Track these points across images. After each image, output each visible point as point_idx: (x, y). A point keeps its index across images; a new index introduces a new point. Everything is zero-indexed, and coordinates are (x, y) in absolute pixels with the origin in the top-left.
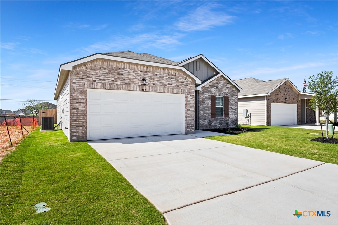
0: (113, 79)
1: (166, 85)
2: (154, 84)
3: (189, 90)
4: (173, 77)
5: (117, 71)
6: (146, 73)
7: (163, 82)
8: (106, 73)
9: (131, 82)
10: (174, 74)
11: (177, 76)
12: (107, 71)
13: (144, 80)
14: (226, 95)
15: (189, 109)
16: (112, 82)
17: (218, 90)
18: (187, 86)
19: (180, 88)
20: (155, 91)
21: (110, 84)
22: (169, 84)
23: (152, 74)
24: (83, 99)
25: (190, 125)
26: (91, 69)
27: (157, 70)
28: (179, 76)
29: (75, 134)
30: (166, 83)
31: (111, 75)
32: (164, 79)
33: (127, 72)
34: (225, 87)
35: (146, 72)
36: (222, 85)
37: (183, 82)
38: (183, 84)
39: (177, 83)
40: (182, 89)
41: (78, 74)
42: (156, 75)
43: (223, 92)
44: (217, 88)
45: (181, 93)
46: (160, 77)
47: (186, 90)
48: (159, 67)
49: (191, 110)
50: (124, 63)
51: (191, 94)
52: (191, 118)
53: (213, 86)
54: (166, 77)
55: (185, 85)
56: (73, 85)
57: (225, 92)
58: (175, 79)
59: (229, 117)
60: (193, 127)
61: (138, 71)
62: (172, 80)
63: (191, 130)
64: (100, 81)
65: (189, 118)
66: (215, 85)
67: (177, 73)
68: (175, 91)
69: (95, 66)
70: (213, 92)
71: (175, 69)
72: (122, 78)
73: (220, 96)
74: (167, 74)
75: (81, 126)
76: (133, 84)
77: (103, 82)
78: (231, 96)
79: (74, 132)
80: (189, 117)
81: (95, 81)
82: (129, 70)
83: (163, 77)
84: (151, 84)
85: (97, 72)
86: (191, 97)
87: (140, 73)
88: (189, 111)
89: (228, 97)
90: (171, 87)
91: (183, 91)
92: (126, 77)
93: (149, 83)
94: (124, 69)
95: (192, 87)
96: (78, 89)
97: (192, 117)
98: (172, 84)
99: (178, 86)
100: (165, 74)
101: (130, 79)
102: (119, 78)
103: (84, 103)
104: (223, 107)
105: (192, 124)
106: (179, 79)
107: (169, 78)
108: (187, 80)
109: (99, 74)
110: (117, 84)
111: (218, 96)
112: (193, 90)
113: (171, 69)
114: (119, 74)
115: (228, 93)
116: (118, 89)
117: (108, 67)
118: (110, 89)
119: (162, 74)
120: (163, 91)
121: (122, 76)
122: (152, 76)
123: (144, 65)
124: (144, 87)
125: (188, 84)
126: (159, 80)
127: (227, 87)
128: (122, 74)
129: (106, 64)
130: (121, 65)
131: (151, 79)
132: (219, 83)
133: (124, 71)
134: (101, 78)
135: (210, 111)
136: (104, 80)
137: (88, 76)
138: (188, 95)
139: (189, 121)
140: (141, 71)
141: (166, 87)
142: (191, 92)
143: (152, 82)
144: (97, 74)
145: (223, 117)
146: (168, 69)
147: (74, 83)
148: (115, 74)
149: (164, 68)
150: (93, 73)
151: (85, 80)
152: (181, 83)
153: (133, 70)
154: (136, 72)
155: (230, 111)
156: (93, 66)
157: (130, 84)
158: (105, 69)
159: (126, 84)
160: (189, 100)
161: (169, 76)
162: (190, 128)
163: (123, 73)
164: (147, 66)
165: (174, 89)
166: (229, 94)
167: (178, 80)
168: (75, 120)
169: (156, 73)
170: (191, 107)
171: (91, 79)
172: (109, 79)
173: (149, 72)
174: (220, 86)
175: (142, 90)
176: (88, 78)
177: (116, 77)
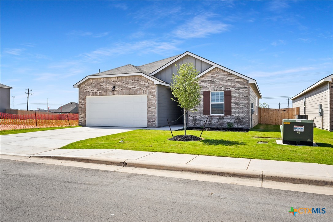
0: (97, 89)
1: (130, 89)
2: (122, 89)
3: (150, 91)
4: (136, 82)
5: (99, 84)
6: (116, 83)
7: (128, 87)
8: (94, 86)
9: (107, 90)
10: (137, 79)
11: (139, 80)
12: (95, 85)
13: (114, 87)
14: (227, 88)
15: (150, 106)
16: (97, 91)
17: (214, 84)
18: (149, 87)
19: (142, 89)
20: (123, 94)
21: (96, 93)
22: (133, 88)
23: (120, 82)
24: (84, 102)
25: (152, 121)
26: (87, 85)
27: (124, 79)
28: (141, 80)
29: (80, 122)
30: (130, 87)
31: (96, 87)
32: (129, 84)
33: (105, 83)
34: (225, 80)
35: (116, 81)
36: (221, 78)
37: (145, 85)
38: (145, 86)
39: (139, 86)
40: (143, 91)
41: (82, 89)
42: (123, 82)
43: (221, 86)
44: (213, 82)
45: (143, 94)
46: (126, 83)
47: (148, 91)
48: (125, 77)
49: (152, 107)
50: (103, 78)
51: (152, 94)
52: (152, 115)
53: (206, 81)
54: (131, 82)
55: (147, 87)
56: (80, 95)
57: (225, 86)
58: (138, 83)
59: (232, 114)
60: (154, 122)
61: (111, 82)
62: (135, 84)
63: (152, 125)
64: (91, 92)
65: (151, 115)
66: (210, 80)
67: (139, 78)
68: (138, 92)
69: (89, 83)
70: (206, 87)
71: (138, 76)
72: (102, 88)
73: (216, 90)
74: (132, 81)
75: (83, 118)
76: (108, 91)
77: (93, 92)
78: (236, 89)
79: (80, 121)
80: (150, 113)
81: (89, 92)
82: (106, 82)
83: (128, 83)
84: (120, 89)
85: (90, 86)
86: (152, 96)
87: (113, 83)
88: (150, 108)
89: (230, 91)
90: (134, 90)
91: (144, 92)
92: (104, 87)
93: (118, 89)
94: (103, 82)
95: (153, 88)
96: (82, 97)
97: (154, 113)
98: (135, 88)
99: (140, 88)
100: (130, 81)
101: (106, 88)
102: (100, 88)
103: (84, 105)
104: (224, 103)
105: (153, 119)
106: (141, 82)
107: (133, 83)
108: (148, 82)
109: (91, 87)
110: (99, 92)
111: (214, 91)
112: (154, 90)
113: (135, 76)
114: (100, 86)
115: (230, 86)
116: (100, 95)
117: (95, 83)
118: (96, 95)
119: (127, 81)
120: (128, 94)
121: (102, 87)
122: (120, 84)
123: (115, 77)
124: (115, 92)
125: (149, 86)
126: (125, 86)
127: (229, 80)
128: (102, 86)
129: (94, 81)
130: (102, 80)
131: (120, 86)
132: (216, 77)
133: (103, 83)
134: (91, 90)
135: (202, 108)
136: (93, 90)
137: (86, 89)
138: (149, 95)
139: (151, 117)
140: (113, 82)
141: (130, 90)
142: (152, 92)
143: (120, 88)
144: (90, 87)
145: (224, 115)
146: (132, 76)
147: (80, 94)
148: (98, 86)
149: (129, 77)
150: (88, 87)
151: (85, 92)
152: (143, 86)
153: (108, 82)
154: (110, 83)
155: (233, 108)
156: (88, 83)
157: (106, 91)
158: (93, 84)
159: (104, 91)
160: (150, 99)
161: (133, 82)
162: (152, 123)
163: (103, 84)
164: (117, 77)
165: (137, 91)
166: (233, 87)
167: (140, 84)
168: (81, 114)
169: (123, 81)
170: (152, 105)
171: (87, 91)
172: (95, 90)
173: (118, 81)
174: (216, 79)
175: (114, 94)
176: (86, 91)
177: (99, 88)
